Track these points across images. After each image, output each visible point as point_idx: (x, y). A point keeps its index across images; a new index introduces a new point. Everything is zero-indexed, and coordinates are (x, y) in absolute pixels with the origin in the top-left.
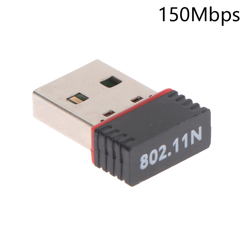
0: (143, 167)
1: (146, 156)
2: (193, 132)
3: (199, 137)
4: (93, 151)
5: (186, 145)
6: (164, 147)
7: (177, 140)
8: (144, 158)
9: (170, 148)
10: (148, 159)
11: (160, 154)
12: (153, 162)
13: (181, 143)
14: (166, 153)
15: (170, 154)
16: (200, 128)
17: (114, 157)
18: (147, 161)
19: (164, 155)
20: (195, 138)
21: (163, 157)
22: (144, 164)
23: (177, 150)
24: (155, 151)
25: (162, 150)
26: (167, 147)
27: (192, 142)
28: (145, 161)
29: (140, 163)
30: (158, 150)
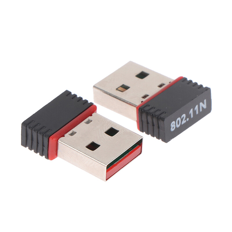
0: (172, 130)
1: (174, 122)
2: (201, 104)
3: (205, 106)
4: (138, 122)
5: (197, 113)
6: (184, 116)
7: (192, 110)
8: (173, 124)
9: (188, 116)
10: (175, 125)
11: (182, 120)
12: (178, 126)
13: (194, 112)
14: (186, 119)
15: (188, 119)
16: (205, 101)
17: (153, 125)
18: (175, 126)
19: (185, 120)
20: (202, 108)
21: (184, 122)
22: (173, 128)
23: (192, 116)
24: (179, 119)
25: (183, 117)
26: (186, 115)
27: (201, 110)
28: (173, 126)
29: (171, 127)
30: (181, 118)
